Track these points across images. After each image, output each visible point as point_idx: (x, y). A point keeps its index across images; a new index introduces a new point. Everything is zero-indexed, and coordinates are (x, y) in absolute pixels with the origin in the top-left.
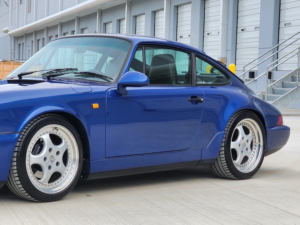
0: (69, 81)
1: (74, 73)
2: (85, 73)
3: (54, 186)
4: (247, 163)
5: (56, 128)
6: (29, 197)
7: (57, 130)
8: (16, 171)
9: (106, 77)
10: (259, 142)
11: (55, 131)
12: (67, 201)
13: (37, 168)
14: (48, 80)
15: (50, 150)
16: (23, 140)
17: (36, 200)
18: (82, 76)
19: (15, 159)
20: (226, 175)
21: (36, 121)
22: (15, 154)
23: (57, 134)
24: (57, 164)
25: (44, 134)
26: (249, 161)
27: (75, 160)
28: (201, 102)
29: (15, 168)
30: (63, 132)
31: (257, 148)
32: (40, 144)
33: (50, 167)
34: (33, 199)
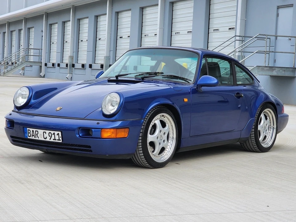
1: (162, 76)
2: (171, 76)
3: (161, 157)
4: (265, 140)
5: (163, 116)
6: (148, 164)
7: (164, 117)
8: (141, 147)
9: (187, 79)
10: (273, 125)
11: (163, 118)
12: (168, 167)
13: (152, 144)
14: (142, 80)
15: (160, 131)
16: (145, 124)
17: (151, 167)
18: (168, 78)
19: (141, 138)
20: (253, 149)
21: (153, 110)
22: (141, 135)
23: (163, 120)
24: (164, 141)
25: (156, 121)
26: (267, 139)
27: (173, 138)
28: (242, 96)
29: (140, 144)
30: (168, 119)
31: (272, 130)
32: (155, 126)
33: (160, 144)
34: (150, 166)
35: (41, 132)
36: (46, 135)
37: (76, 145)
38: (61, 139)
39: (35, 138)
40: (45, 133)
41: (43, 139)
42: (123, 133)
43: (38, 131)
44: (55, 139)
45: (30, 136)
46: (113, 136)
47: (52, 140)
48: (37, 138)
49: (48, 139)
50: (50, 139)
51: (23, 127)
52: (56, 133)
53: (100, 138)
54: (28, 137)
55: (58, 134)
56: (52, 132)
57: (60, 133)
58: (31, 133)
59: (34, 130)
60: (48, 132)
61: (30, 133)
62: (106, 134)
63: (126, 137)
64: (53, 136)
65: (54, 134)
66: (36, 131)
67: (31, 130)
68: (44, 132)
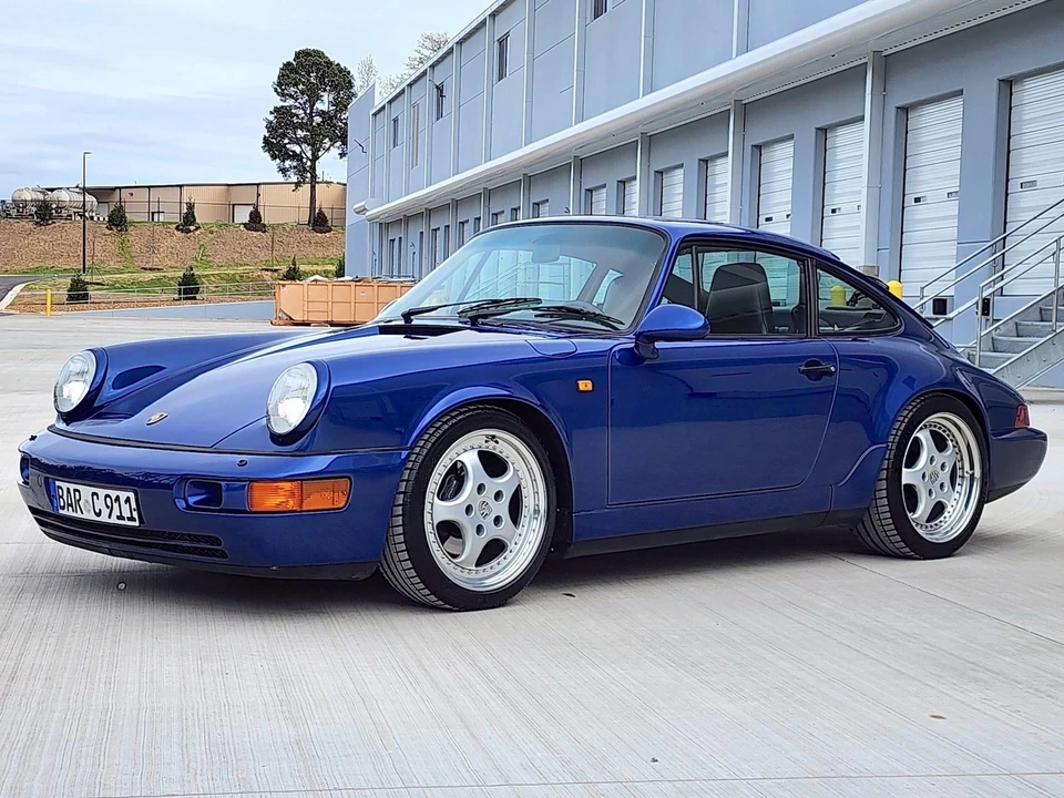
0: (521, 327)
1: (533, 309)
2: (560, 308)
3: (489, 572)
4: (942, 519)
5: (494, 437)
6: (433, 598)
7: (497, 442)
8: (401, 538)
9: (608, 318)
10: (972, 468)
11: (492, 444)
13: (449, 530)
14: (472, 324)
15: (481, 488)
16: (417, 466)
17: (447, 606)
18: (551, 316)
19: (399, 510)
20: (891, 546)
22: (400, 499)
23: (496, 452)
24: (497, 520)
25: (465, 451)
26: (946, 514)
27: (537, 511)
28: (831, 374)
29: (400, 530)
30: (509, 446)
31: (966, 484)
32: (457, 474)
33: (479, 529)
34: (441, 602)
35: (86, 491)
36: (100, 504)
37: (182, 537)
38: (135, 515)
39: (74, 515)
40: (95, 497)
41: (92, 517)
42: (328, 495)
43: (79, 491)
44: (120, 517)
45: (63, 508)
46: (291, 504)
47: (114, 520)
48: (78, 515)
49: (104, 518)
50: (110, 517)
51: (47, 479)
52: (123, 495)
53: (245, 512)
54: (61, 511)
55: (128, 500)
56: (114, 494)
57: (132, 495)
58: (65, 497)
59: (72, 487)
60: (102, 492)
61: (62, 497)
62: (273, 499)
63: (341, 506)
64: (116, 505)
65: (118, 499)
66: (75, 490)
67: (65, 486)
68: (94, 494)
